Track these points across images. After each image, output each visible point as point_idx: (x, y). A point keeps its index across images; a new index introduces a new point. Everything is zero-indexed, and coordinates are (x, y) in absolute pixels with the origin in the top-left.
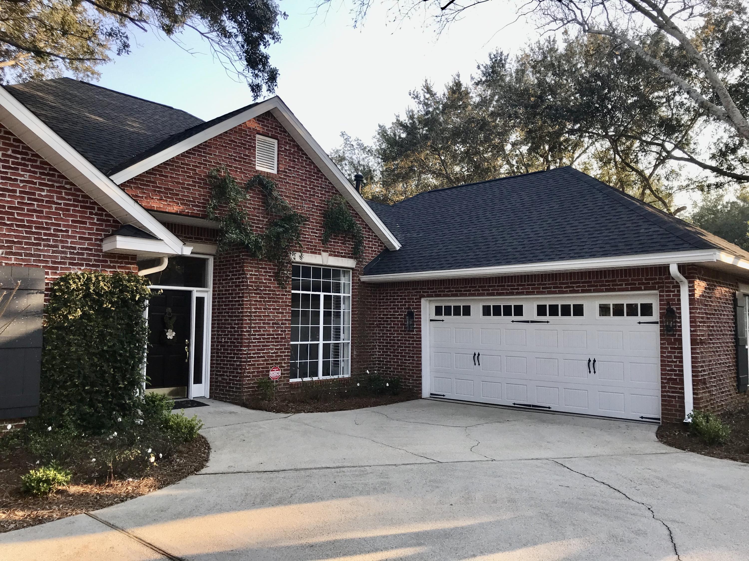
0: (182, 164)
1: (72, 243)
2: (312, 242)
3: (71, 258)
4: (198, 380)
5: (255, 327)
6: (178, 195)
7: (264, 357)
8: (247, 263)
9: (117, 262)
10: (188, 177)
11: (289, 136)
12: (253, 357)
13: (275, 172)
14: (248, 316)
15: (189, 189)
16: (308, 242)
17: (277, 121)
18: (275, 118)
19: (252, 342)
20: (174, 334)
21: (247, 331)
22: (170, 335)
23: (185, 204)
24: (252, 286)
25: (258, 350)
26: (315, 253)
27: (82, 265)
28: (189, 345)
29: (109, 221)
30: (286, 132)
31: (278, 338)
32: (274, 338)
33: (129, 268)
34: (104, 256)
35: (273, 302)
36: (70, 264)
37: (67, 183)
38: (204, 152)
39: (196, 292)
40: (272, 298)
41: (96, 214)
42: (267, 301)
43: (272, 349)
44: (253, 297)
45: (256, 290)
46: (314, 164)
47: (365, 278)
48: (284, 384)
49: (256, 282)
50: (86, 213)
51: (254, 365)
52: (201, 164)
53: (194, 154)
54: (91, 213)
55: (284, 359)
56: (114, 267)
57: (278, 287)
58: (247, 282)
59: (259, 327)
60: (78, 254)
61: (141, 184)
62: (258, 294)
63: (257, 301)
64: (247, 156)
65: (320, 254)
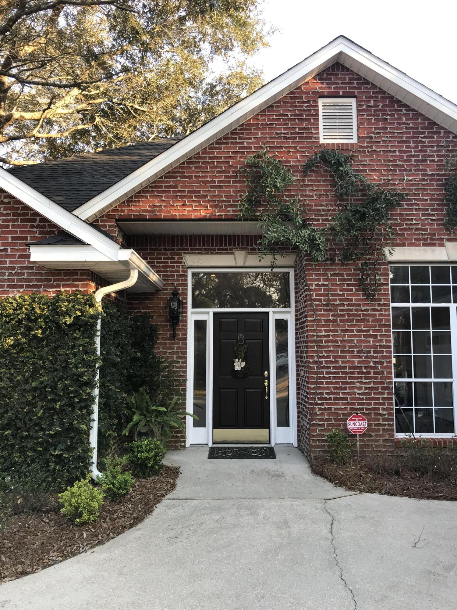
0: (210, 158)
1: (11, 262)
2: (426, 230)
3: (9, 280)
4: (284, 422)
5: (328, 357)
6: (206, 196)
7: (346, 399)
8: (310, 270)
9: (63, 280)
10: (219, 172)
11: (374, 86)
12: (326, 399)
13: (355, 141)
14: (314, 341)
15: (221, 187)
16: (416, 229)
17: (353, 73)
18: (348, 69)
19: (324, 378)
20: (243, 364)
21: (315, 362)
22: (238, 365)
23: (216, 206)
24: (320, 300)
25: (335, 388)
26: (434, 245)
27: (22, 287)
28: (268, 378)
29: (53, 232)
30: (368, 83)
31: (369, 373)
32: (362, 373)
33: (77, 286)
34: (47, 274)
35: (358, 320)
36: (9, 286)
37: (6, 197)
38: (240, 138)
39: (275, 314)
40: (355, 315)
41: (38, 227)
42: (347, 321)
43: (360, 388)
44: (322, 315)
45: (327, 305)
46: (421, 115)
48: (385, 441)
49: (327, 295)
50: (26, 227)
51: (330, 409)
52: (237, 152)
53: (227, 143)
54: (32, 227)
55: (383, 404)
56: (58, 286)
57: (366, 300)
58: (311, 296)
59: (334, 357)
60: (17, 274)
61: (158, 192)
62: (330, 310)
63: (330, 320)
64: (305, 129)
65: (442, 245)
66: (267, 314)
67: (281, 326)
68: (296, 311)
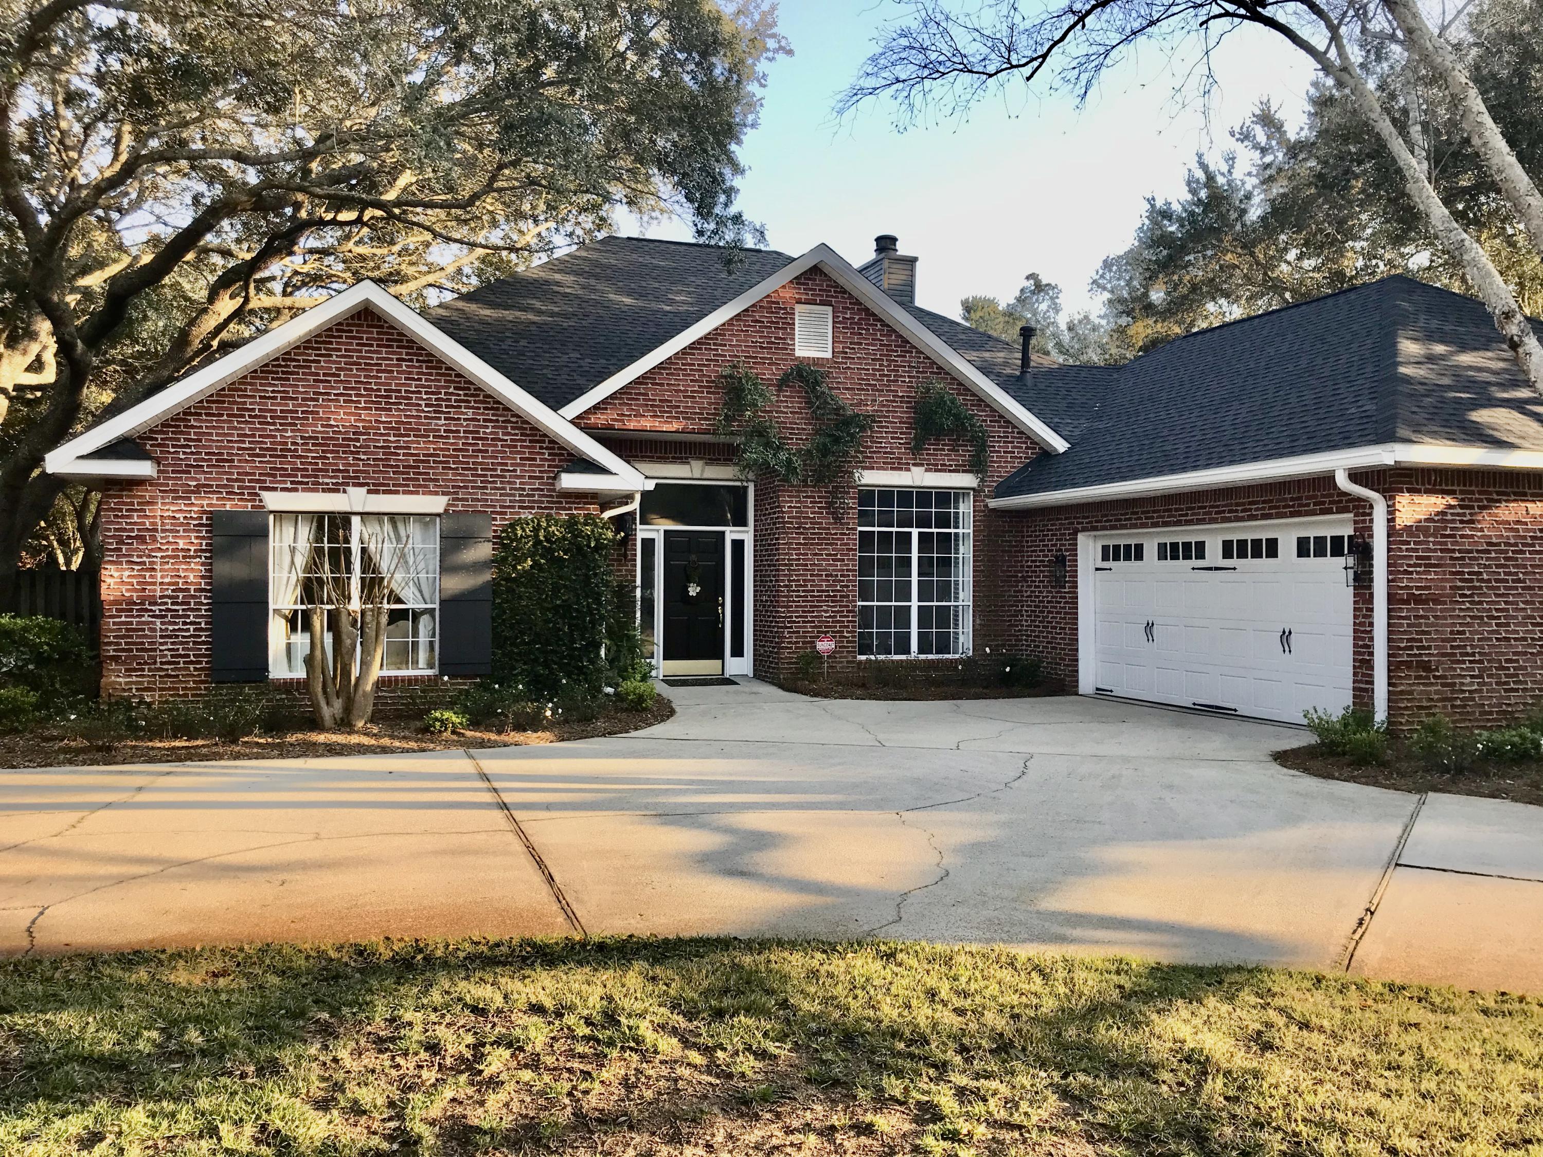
0: (683, 364)
1: (521, 483)
2: (894, 453)
3: (520, 501)
4: (738, 651)
5: (798, 581)
6: (679, 407)
7: (813, 622)
8: (783, 491)
9: (574, 503)
10: (692, 381)
11: (851, 296)
12: (795, 622)
13: (829, 355)
14: (786, 565)
15: (694, 397)
16: (885, 453)
17: (830, 279)
18: (826, 275)
19: (794, 601)
20: (699, 589)
21: (786, 586)
22: (693, 590)
23: (688, 419)
24: (791, 523)
25: (804, 612)
26: (901, 469)
27: (533, 508)
28: (723, 605)
29: (563, 455)
30: (845, 292)
31: (835, 596)
32: (829, 596)
33: (588, 509)
34: (557, 497)
35: (826, 544)
36: (520, 507)
37: (513, 416)
38: (715, 344)
39: (731, 533)
40: (824, 539)
41: (547, 448)
42: (817, 544)
43: (826, 611)
44: (794, 538)
45: (798, 528)
46: (895, 331)
47: (993, 503)
48: (848, 662)
49: (799, 518)
50: (535, 447)
51: (798, 632)
52: (711, 360)
53: (700, 349)
54: (541, 448)
55: (848, 627)
56: (570, 509)
57: (836, 523)
58: (783, 518)
59: (804, 581)
60: (528, 495)
61: (628, 399)
62: (802, 533)
63: (800, 544)
64: (781, 338)
65: (908, 470)
66: (723, 533)
67: (738, 546)
68: (755, 531)
